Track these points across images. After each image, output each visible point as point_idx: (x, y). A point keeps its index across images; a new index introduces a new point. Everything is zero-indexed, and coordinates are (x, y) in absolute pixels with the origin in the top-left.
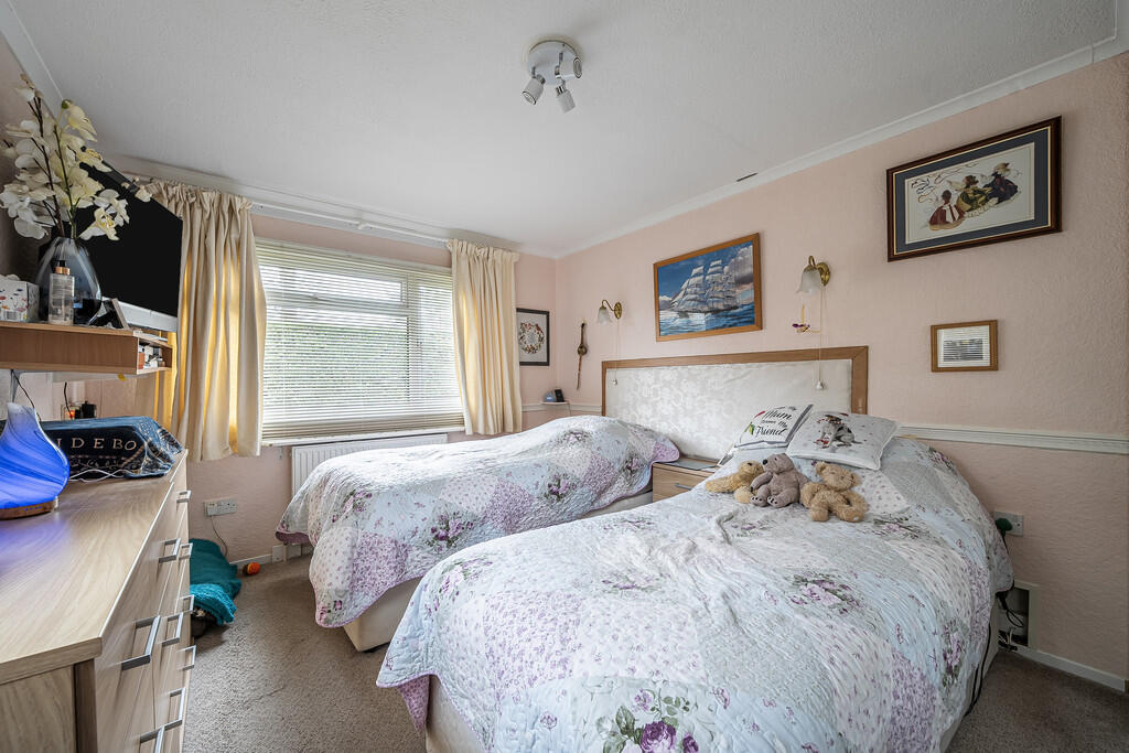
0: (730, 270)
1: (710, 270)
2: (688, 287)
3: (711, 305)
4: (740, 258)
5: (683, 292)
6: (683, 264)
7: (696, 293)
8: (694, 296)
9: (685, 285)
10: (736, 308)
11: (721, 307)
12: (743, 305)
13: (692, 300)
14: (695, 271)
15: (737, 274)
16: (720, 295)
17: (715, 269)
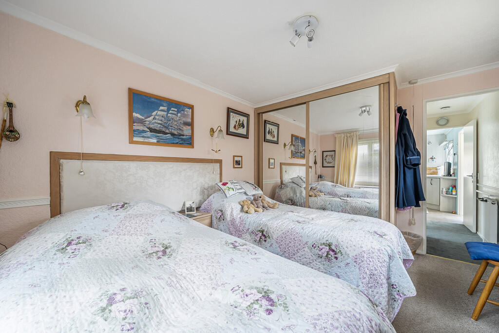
0: (181, 116)
1: (170, 112)
2: (156, 115)
3: (170, 130)
4: (186, 113)
5: (152, 117)
6: (153, 100)
7: (161, 121)
8: (161, 122)
9: (154, 113)
10: (183, 135)
11: (176, 132)
12: (186, 135)
13: (159, 124)
14: (161, 108)
15: (184, 119)
16: (176, 127)
17: (173, 112)
